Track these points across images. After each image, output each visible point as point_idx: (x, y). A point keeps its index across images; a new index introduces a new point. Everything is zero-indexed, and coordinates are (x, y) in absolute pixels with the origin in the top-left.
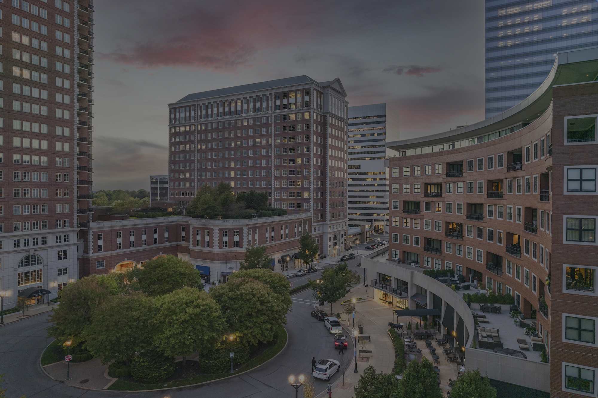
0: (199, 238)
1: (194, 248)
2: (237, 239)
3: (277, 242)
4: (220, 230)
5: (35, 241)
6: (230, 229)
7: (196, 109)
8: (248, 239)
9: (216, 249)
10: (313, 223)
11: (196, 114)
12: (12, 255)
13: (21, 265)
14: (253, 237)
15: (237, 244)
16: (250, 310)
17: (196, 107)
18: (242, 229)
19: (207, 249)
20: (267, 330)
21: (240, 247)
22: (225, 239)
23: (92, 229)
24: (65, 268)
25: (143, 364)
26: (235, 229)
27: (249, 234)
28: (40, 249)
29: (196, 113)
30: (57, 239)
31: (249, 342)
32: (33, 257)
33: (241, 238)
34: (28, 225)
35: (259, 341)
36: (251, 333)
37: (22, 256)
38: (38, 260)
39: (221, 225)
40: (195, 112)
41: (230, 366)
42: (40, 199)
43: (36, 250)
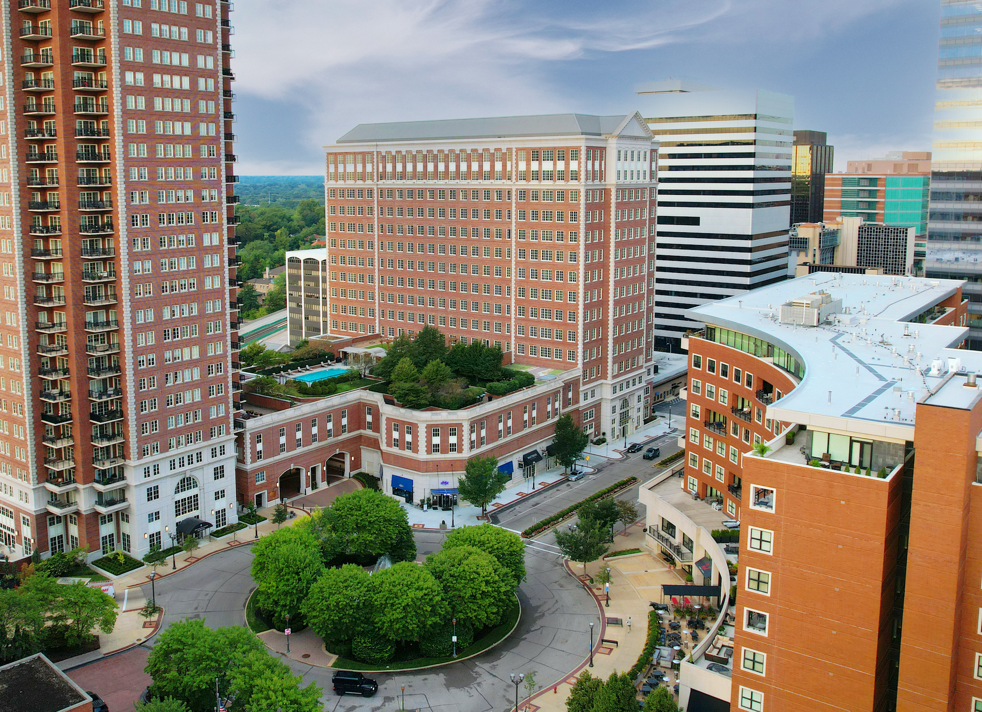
0: (396, 435)
1: (389, 449)
2: (453, 440)
3: (516, 435)
4: (428, 427)
5: (190, 458)
6: (442, 426)
7: (375, 160)
8: (470, 439)
9: (422, 455)
10: (581, 384)
11: (375, 171)
12: (169, 479)
13: (177, 491)
14: (478, 435)
15: (453, 447)
16: (474, 591)
17: (375, 156)
18: (461, 425)
19: (408, 453)
20: (493, 613)
21: (458, 452)
22: (436, 440)
23: (249, 430)
24: (222, 489)
25: (364, 645)
26: (450, 425)
27: (472, 432)
28: (195, 469)
29: (375, 167)
30: (212, 453)
31: (473, 625)
32: (189, 479)
33: (460, 439)
34: (183, 439)
35: (484, 624)
36: (476, 616)
37: (178, 479)
38: (193, 483)
39: (429, 421)
40: (373, 166)
41: (453, 650)
42: (193, 404)
43: (192, 470)
